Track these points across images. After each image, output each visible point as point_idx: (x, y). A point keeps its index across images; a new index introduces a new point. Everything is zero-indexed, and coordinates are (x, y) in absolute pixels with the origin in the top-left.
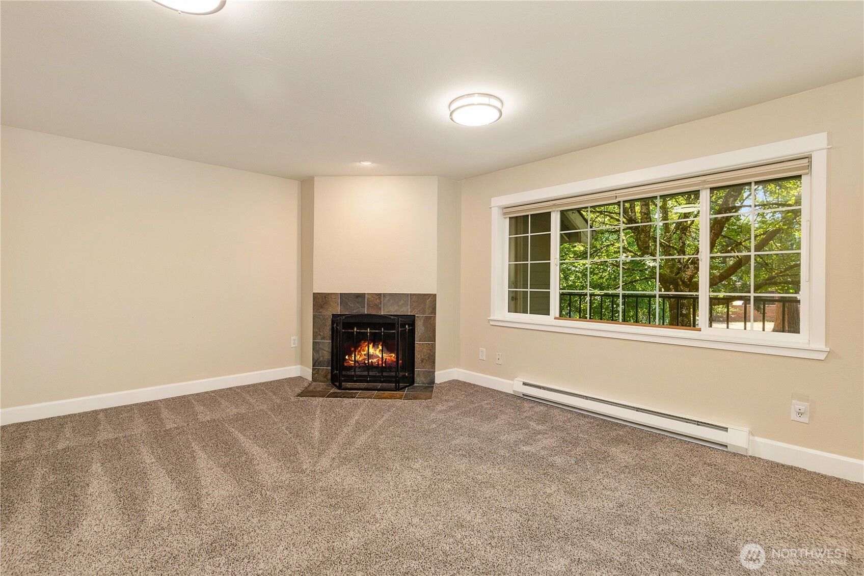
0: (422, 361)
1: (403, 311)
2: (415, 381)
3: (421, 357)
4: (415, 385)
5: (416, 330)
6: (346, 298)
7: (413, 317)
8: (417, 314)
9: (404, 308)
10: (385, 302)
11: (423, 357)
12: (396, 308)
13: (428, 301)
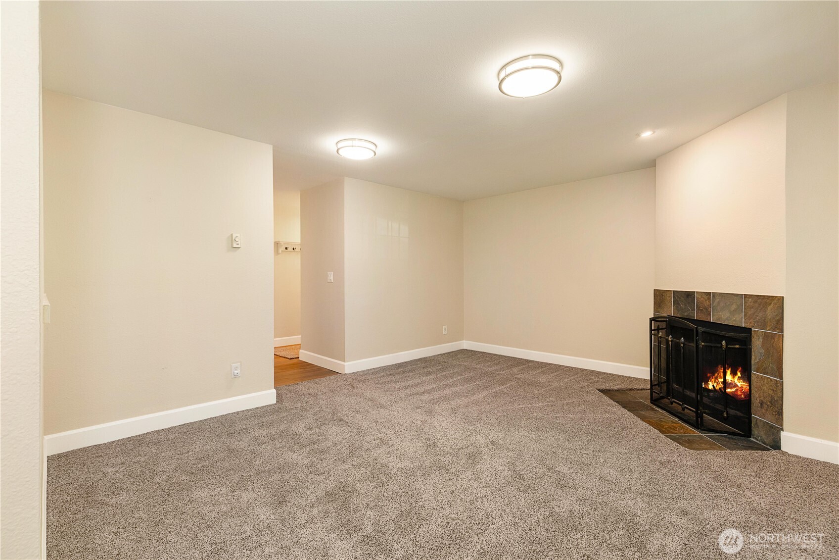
0: (761, 405)
1: (734, 320)
2: (753, 432)
3: (760, 397)
4: (752, 439)
5: (753, 353)
6: (678, 297)
7: (748, 331)
8: (753, 327)
9: (737, 316)
10: (715, 304)
11: (762, 398)
12: (728, 315)
13: (769, 309)
